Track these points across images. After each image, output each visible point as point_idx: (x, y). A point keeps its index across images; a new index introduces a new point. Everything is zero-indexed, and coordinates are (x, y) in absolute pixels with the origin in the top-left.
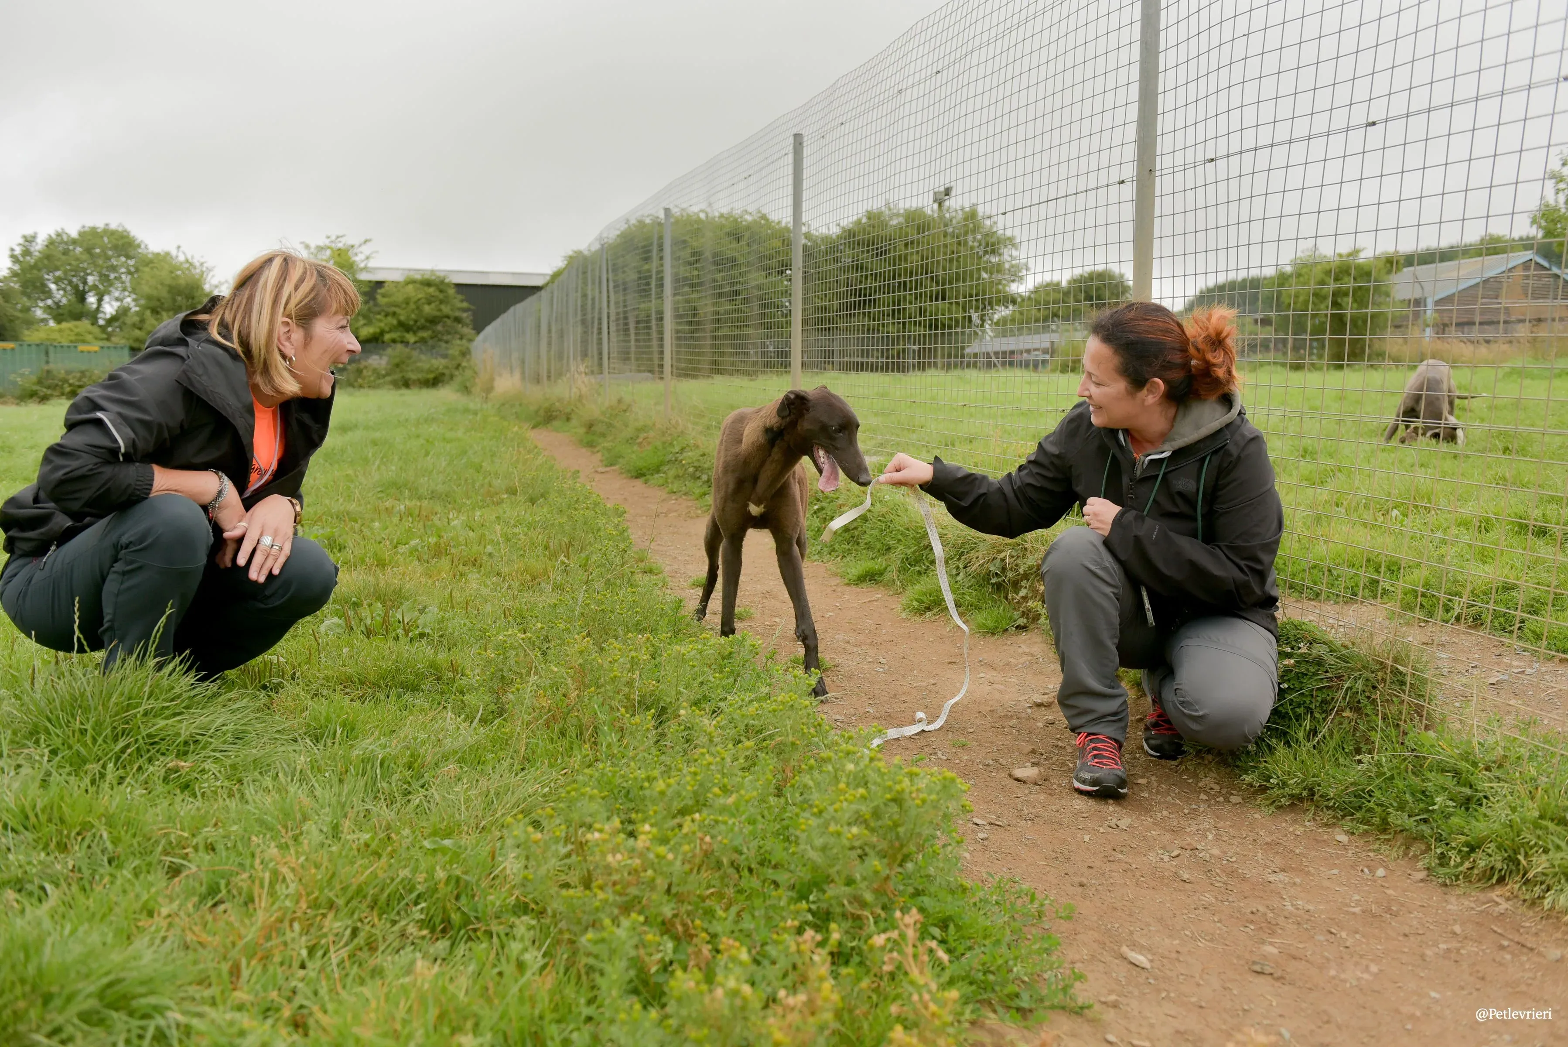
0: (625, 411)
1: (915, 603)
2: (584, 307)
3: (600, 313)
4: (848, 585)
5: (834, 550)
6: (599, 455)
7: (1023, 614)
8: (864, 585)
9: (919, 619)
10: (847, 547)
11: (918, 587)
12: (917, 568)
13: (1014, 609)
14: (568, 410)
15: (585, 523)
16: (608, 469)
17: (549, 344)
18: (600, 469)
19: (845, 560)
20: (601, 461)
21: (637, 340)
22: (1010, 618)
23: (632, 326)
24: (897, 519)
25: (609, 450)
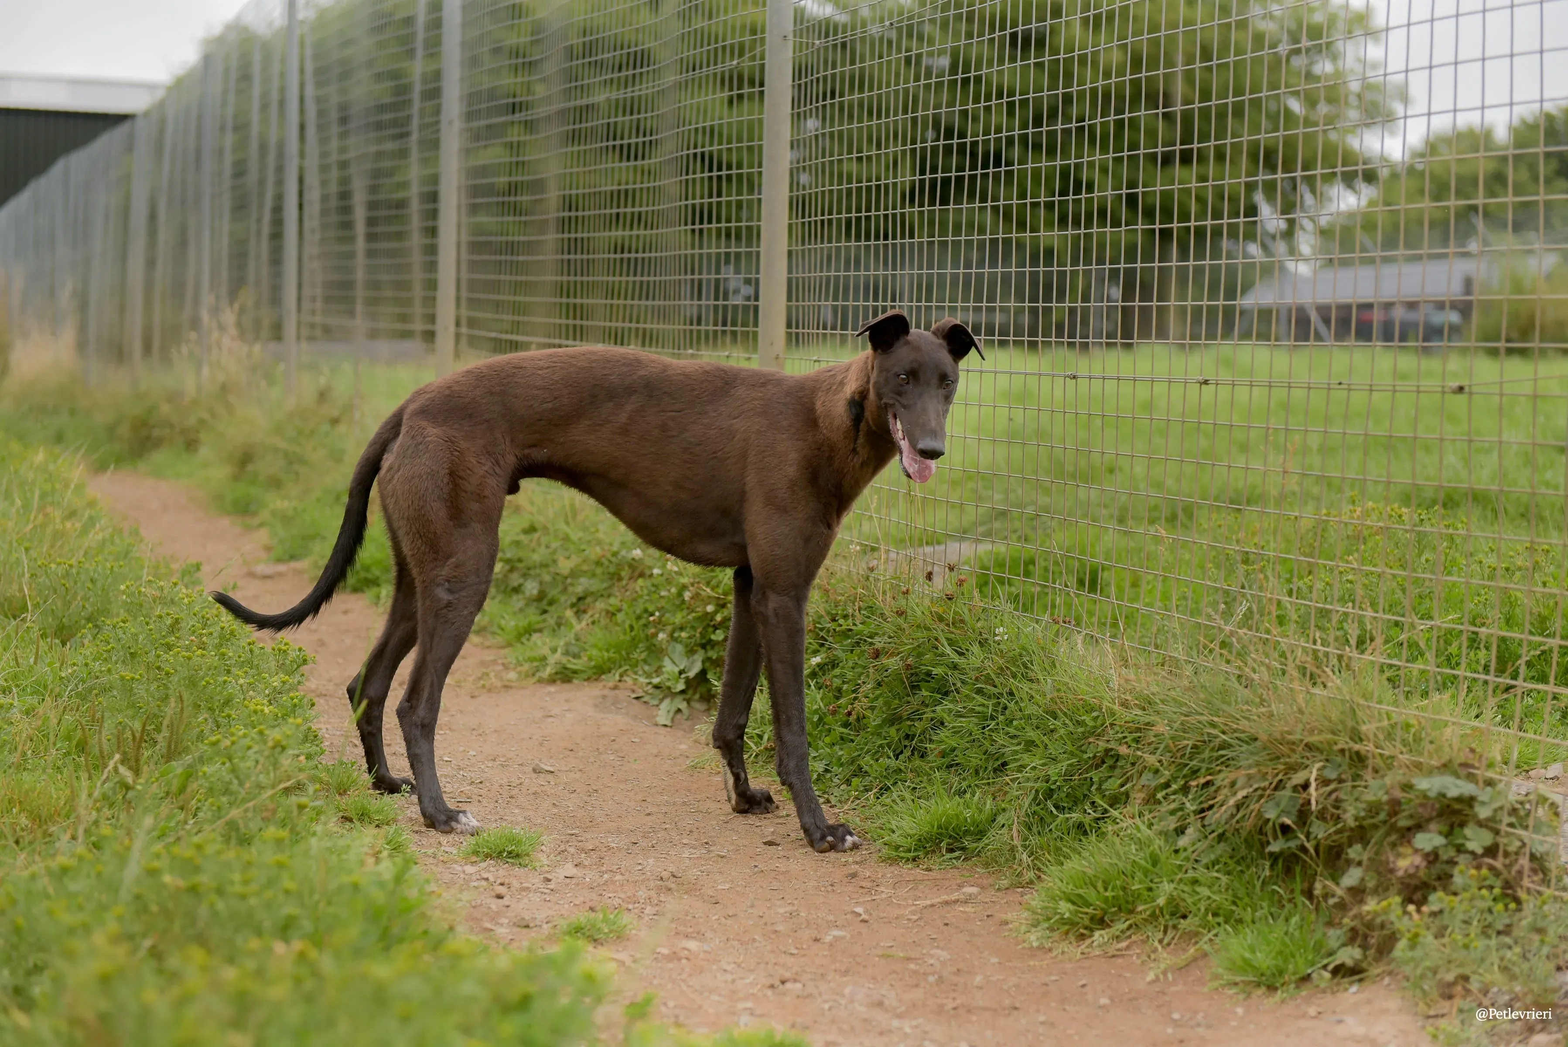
0: (335, 422)
1: (1065, 908)
2: (240, 171)
4: (893, 861)
5: (859, 772)
7: (1354, 937)
8: (934, 861)
9: (1073, 950)
10: (893, 763)
11: (1073, 865)
12: (1076, 816)
13: (1330, 924)
14: (191, 421)
16: (282, 568)
17: (151, 263)
18: (262, 568)
19: (886, 799)
21: (371, 254)
22: (1318, 947)
23: (360, 214)
24: (1025, 687)
25: (286, 520)
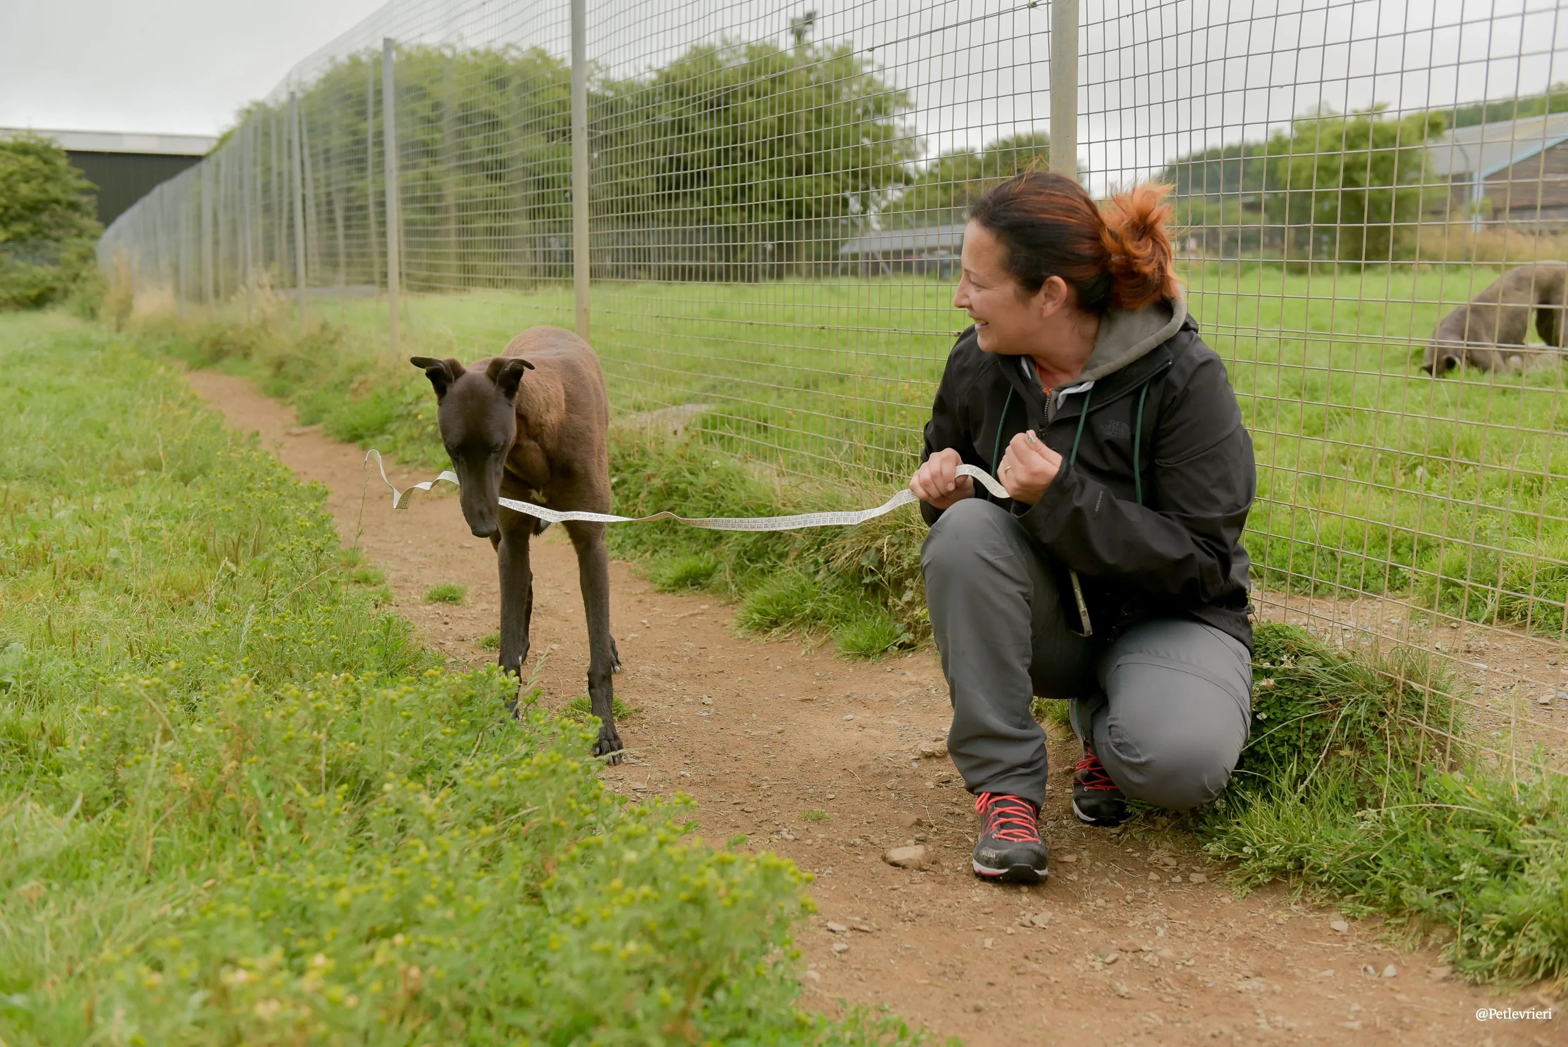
0: (332, 342)
1: (756, 616)
2: (266, 189)
3: (291, 195)
4: (662, 592)
5: (641, 542)
6: (293, 410)
7: (909, 627)
8: (684, 592)
9: (761, 639)
10: (659, 536)
11: (759, 593)
12: (760, 565)
13: (897, 620)
14: (246, 342)
15: (264, 511)
16: (306, 429)
17: (216, 243)
18: (295, 430)
19: (656, 556)
20: (297, 418)
21: (347, 236)
22: (891, 634)
23: (339, 215)
24: (730, 494)
25: (307, 401)
